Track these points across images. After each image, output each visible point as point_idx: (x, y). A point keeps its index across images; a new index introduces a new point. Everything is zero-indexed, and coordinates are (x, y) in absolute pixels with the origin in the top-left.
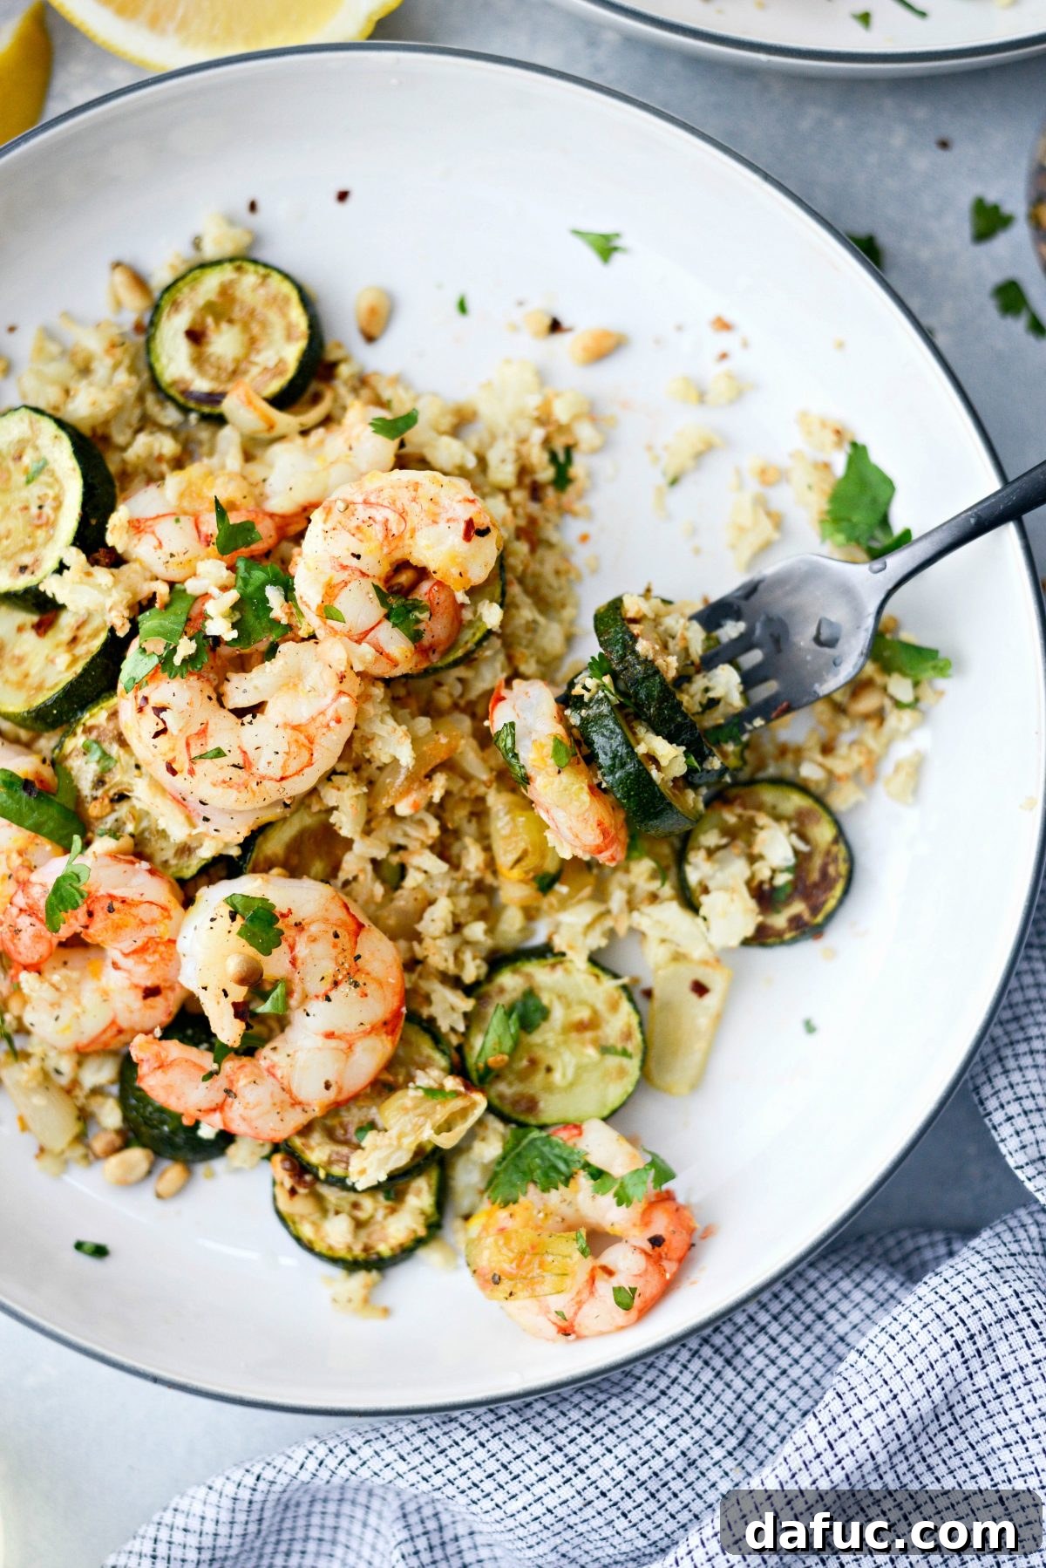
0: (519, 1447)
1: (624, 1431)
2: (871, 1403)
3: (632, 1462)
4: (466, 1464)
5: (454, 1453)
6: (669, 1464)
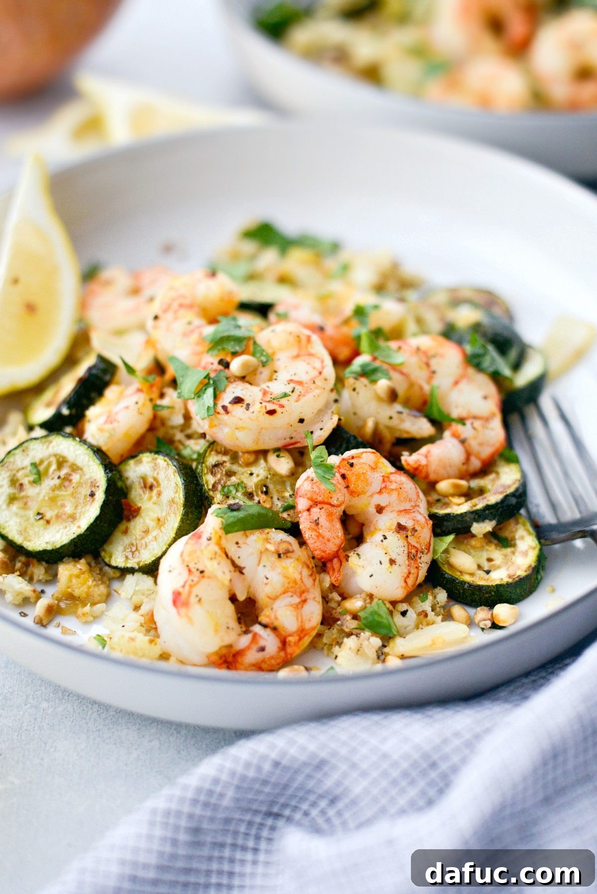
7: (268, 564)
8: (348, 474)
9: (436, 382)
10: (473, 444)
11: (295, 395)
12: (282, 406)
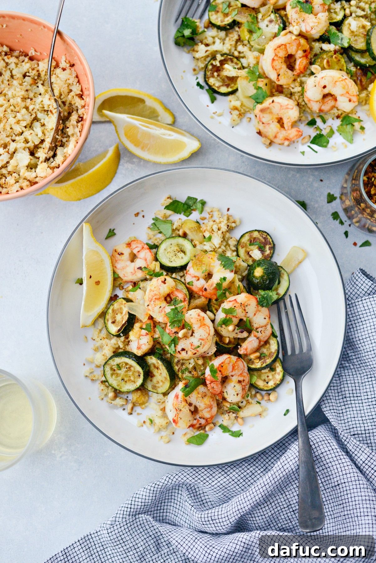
0: (214, 471)
1: (238, 467)
2: (292, 458)
3: (240, 473)
4: (202, 475)
5: (200, 473)
6: (248, 474)
7: (200, 401)
8: (221, 369)
9: (248, 315)
10: (262, 338)
11: (201, 346)
12: (198, 351)
